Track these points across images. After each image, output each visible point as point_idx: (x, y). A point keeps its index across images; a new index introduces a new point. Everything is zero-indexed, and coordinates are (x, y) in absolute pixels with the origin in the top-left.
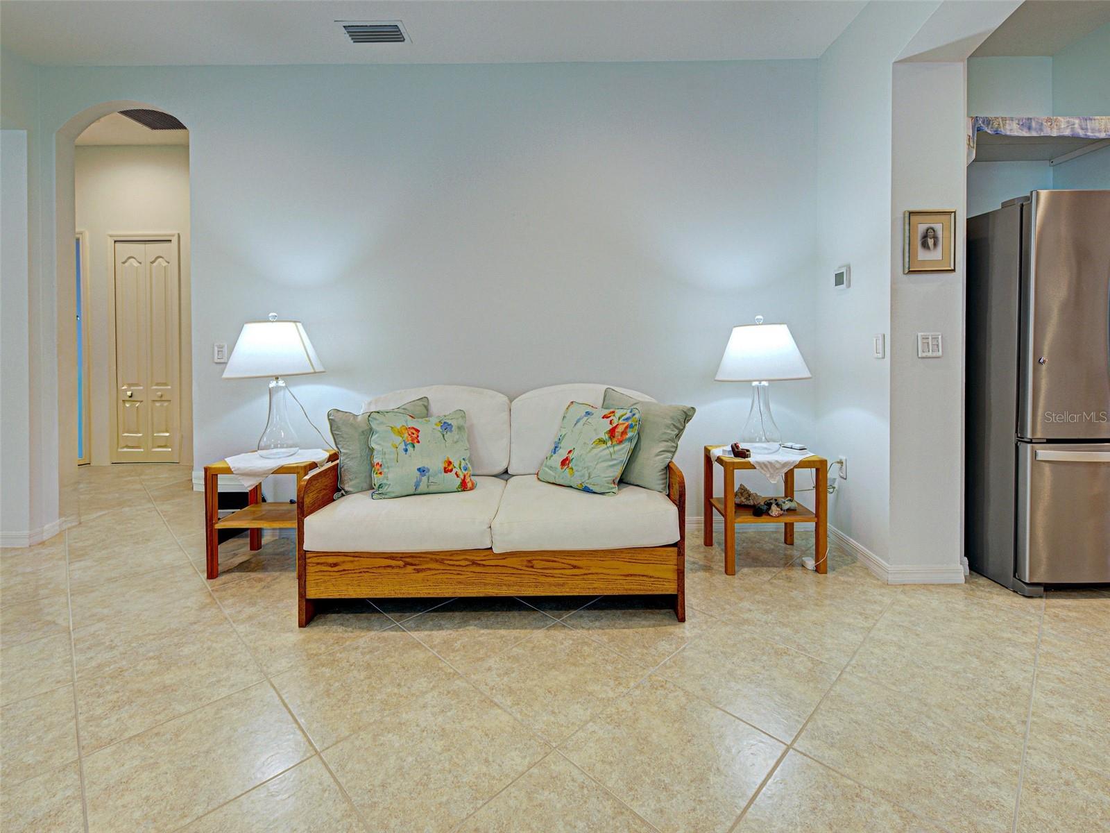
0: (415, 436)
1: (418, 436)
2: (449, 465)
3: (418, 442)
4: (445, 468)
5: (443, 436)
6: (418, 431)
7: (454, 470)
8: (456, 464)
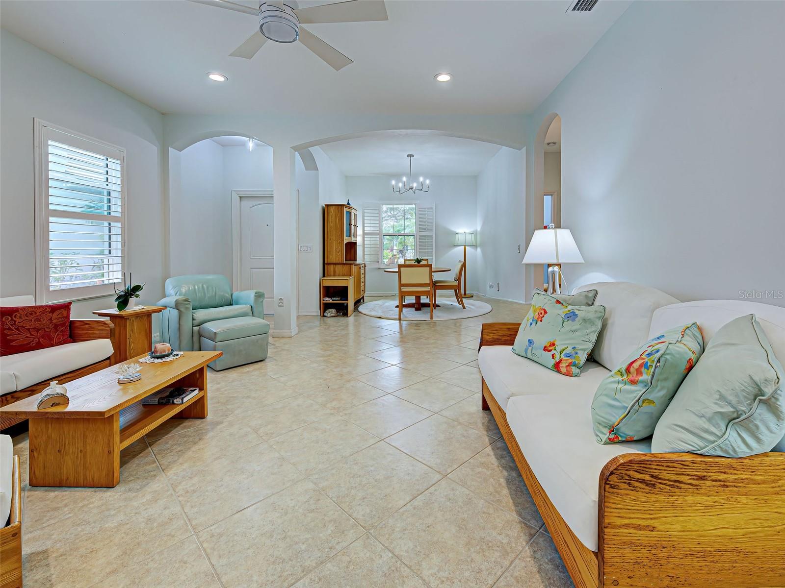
0: (541, 316)
1: (543, 317)
2: (550, 346)
3: (541, 321)
4: (545, 347)
5: (563, 322)
6: (546, 312)
7: (553, 352)
8: (559, 348)
